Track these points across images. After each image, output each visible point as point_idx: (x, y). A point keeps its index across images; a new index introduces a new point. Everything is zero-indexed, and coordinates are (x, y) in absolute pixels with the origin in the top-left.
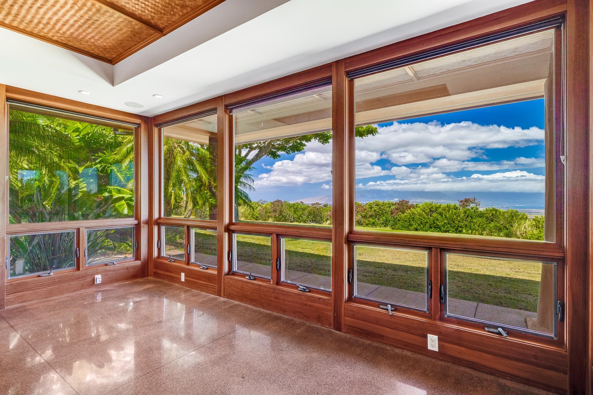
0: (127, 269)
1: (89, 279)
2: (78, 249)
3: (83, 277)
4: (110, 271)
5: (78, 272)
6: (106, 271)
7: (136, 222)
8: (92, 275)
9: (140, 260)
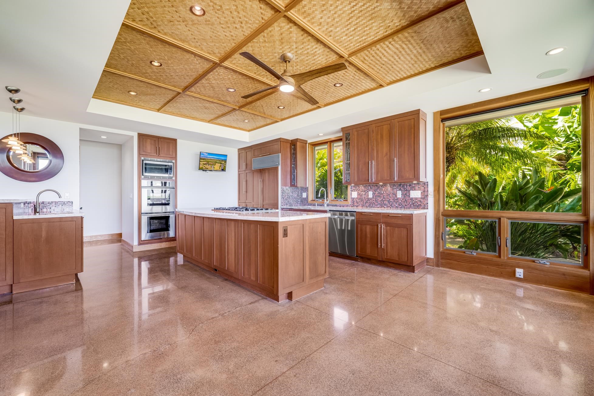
0: (564, 275)
1: (509, 270)
2: (499, 238)
3: (502, 265)
4: (537, 269)
5: (498, 259)
6: (529, 267)
7: (582, 218)
8: (512, 266)
9: (589, 271)
